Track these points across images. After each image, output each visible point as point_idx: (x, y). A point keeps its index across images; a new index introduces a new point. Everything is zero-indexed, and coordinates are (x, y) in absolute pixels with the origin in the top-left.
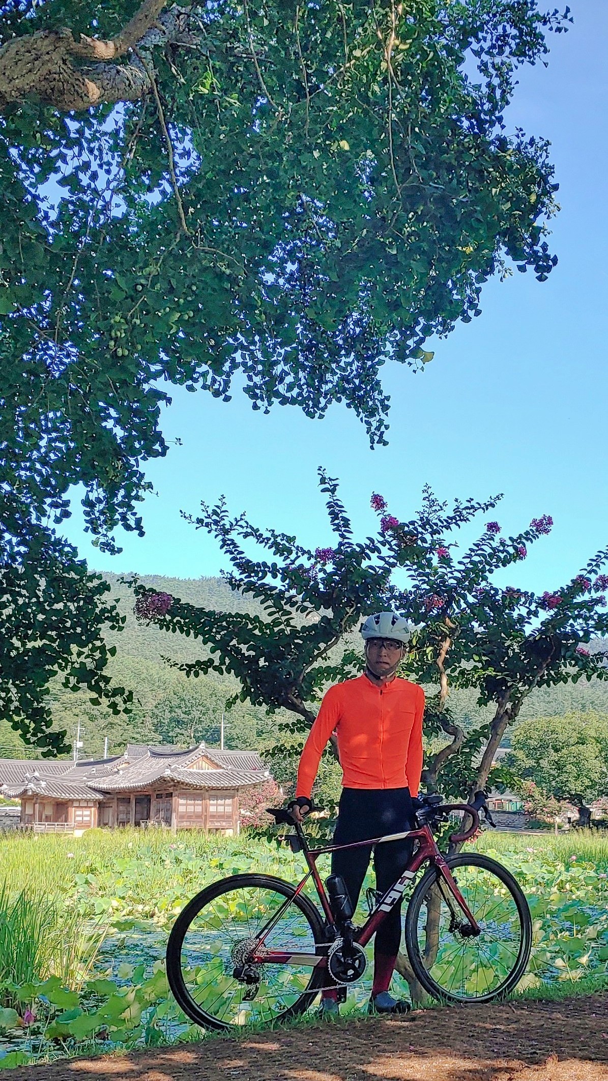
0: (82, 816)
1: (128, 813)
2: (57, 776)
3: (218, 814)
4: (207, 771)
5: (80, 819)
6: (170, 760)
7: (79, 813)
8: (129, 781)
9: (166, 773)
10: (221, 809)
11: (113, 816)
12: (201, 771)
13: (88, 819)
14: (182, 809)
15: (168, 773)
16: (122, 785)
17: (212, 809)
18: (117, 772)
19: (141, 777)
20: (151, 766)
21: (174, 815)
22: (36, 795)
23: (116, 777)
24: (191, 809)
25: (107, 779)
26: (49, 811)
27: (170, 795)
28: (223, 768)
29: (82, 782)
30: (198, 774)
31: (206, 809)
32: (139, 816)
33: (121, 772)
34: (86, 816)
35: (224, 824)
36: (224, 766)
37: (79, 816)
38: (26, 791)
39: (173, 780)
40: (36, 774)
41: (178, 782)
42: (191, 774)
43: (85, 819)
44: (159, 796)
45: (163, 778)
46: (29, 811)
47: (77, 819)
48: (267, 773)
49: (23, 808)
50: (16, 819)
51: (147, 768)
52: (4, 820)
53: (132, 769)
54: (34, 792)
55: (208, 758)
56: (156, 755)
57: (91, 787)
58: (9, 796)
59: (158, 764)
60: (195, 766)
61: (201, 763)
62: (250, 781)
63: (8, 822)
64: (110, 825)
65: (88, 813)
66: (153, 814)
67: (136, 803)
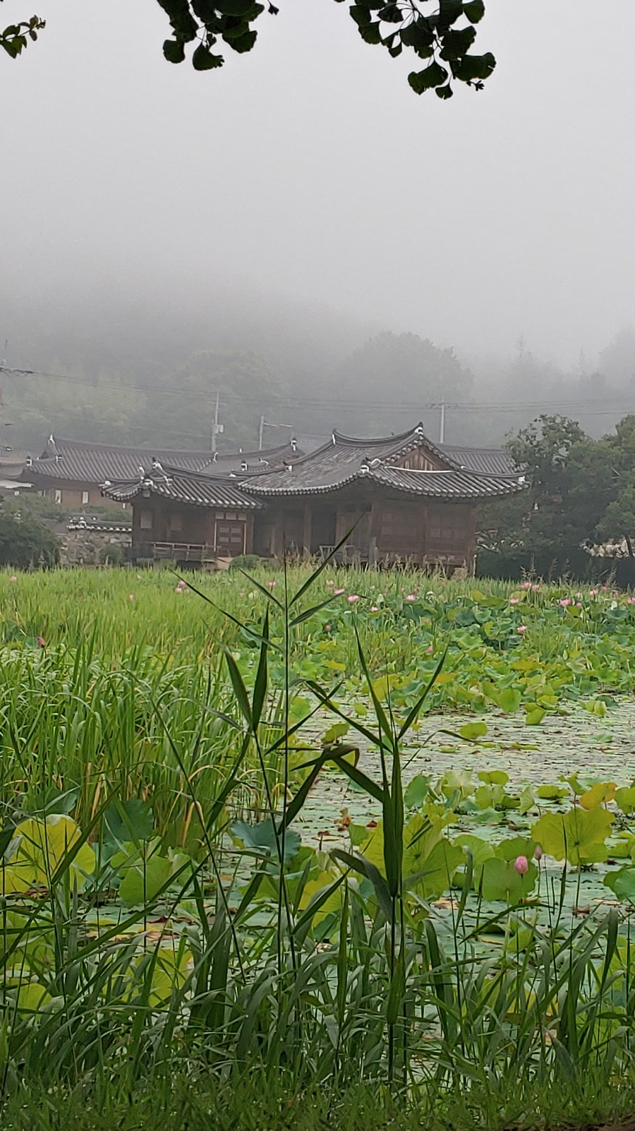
0: (229, 535)
1: (299, 533)
3: (443, 542)
4: (426, 471)
5: (227, 540)
6: (368, 453)
7: (222, 530)
8: (303, 483)
9: (363, 471)
10: (447, 534)
11: (277, 536)
12: (417, 471)
13: (238, 540)
14: (386, 531)
15: (365, 471)
16: (292, 489)
17: (433, 533)
18: (284, 468)
19: (320, 477)
20: (337, 459)
22: (157, 498)
23: (284, 476)
24: (400, 532)
25: (269, 479)
26: (176, 526)
27: (368, 507)
28: (452, 468)
29: (228, 481)
30: (412, 475)
31: (423, 532)
32: (317, 540)
33: (290, 468)
34: (236, 535)
35: (452, 558)
36: (454, 465)
37: (224, 535)
38: (142, 490)
41: (382, 487)
42: (401, 474)
43: (234, 540)
44: (351, 509)
45: (358, 479)
46: (146, 524)
47: (222, 539)
48: (522, 479)
49: (136, 520)
50: (124, 536)
51: (331, 463)
52: (107, 537)
53: (307, 464)
54: (154, 494)
55: (428, 449)
56: (345, 443)
57: (242, 490)
58: (115, 498)
59: (348, 457)
60: (407, 463)
61: (416, 457)
62: (494, 490)
63: (113, 541)
64: (272, 553)
65: (238, 531)
66: (339, 537)
67: (313, 518)
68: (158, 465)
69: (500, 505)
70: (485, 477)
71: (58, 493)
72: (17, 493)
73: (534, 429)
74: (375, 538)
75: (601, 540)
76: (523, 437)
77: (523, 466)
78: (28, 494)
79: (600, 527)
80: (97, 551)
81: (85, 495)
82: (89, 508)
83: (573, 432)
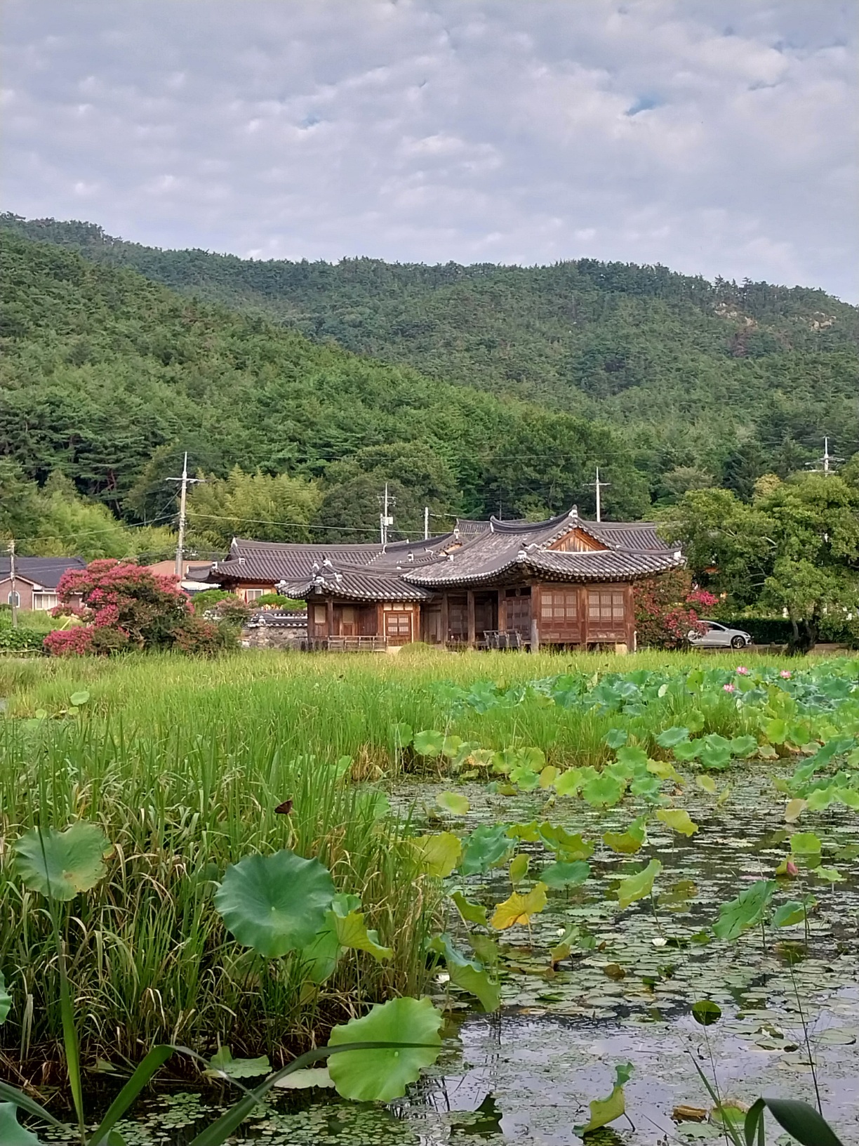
0: (398, 625)
1: (465, 619)
2: (358, 565)
3: (603, 620)
4: (582, 553)
5: (395, 629)
6: (525, 538)
7: (391, 620)
8: (464, 571)
9: (521, 557)
10: (606, 613)
11: (443, 623)
12: (574, 553)
13: (406, 629)
14: (546, 613)
15: (522, 556)
16: (453, 578)
17: (593, 613)
18: (446, 559)
19: (481, 564)
20: (496, 547)
21: (535, 621)
22: (328, 594)
23: (445, 566)
24: (560, 613)
25: (432, 569)
26: (348, 618)
27: (527, 592)
28: (608, 548)
29: (394, 573)
30: (569, 557)
31: (582, 611)
32: (481, 625)
33: (452, 557)
34: (403, 625)
35: (612, 635)
36: (609, 545)
37: (392, 625)
38: (313, 588)
39: (531, 568)
40: (327, 562)
41: (539, 571)
42: (558, 557)
43: (401, 629)
44: (511, 593)
45: (517, 565)
46: (320, 619)
47: (390, 629)
48: (678, 555)
49: (311, 615)
50: (301, 631)
51: (491, 550)
52: (285, 633)
53: (467, 553)
54: (326, 590)
55: (582, 530)
56: (502, 530)
57: (408, 582)
58: (290, 596)
59: (505, 543)
60: (563, 546)
61: (572, 539)
62: (651, 567)
63: (291, 636)
64: (439, 639)
65: (406, 621)
66: (502, 623)
67: (476, 604)
70: (641, 554)
71: (243, 591)
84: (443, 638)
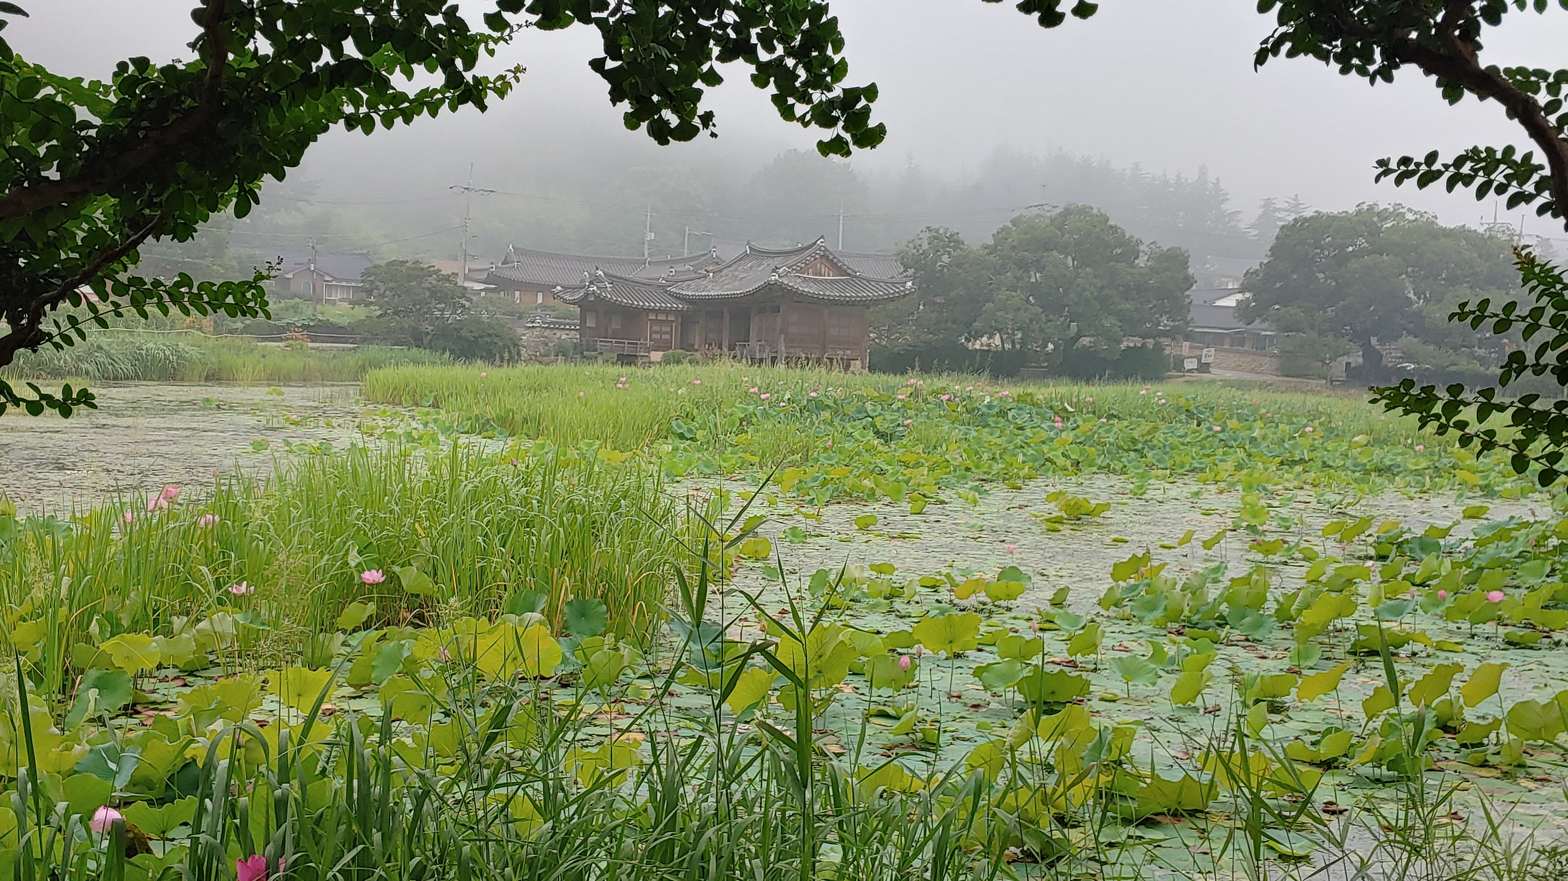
0: (660, 333)
1: (720, 330)
2: (627, 277)
3: (841, 338)
4: (826, 278)
5: (657, 336)
6: (777, 261)
7: (654, 328)
8: (722, 288)
10: (844, 332)
11: (700, 335)
12: (819, 278)
13: (668, 337)
14: (792, 329)
15: (774, 278)
16: (712, 293)
17: (833, 332)
18: (706, 276)
19: (737, 283)
20: (751, 268)
22: (600, 301)
23: (705, 282)
24: (805, 330)
25: (693, 284)
26: (616, 325)
27: (776, 310)
28: (849, 275)
29: (659, 287)
30: (815, 281)
31: (824, 329)
32: (734, 337)
33: (711, 276)
34: (666, 333)
35: (848, 352)
36: (850, 272)
37: (657, 332)
38: (587, 294)
39: (781, 288)
41: (788, 292)
42: (805, 281)
43: (664, 337)
44: (762, 311)
45: (769, 286)
46: (590, 323)
47: (654, 336)
48: (909, 284)
49: (583, 319)
50: (573, 332)
51: (745, 271)
52: (558, 333)
53: (725, 271)
54: (597, 297)
55: (827, 258)
56: (757, 254)
57: (671, 294)
58: (565, 301)
59: (759, 266)
60: (810, 271)
61: (818, 266)
62: (885, 294)
63: (564, 337)
64: (696, 347)
65: (669, 329)
66: (753, 335)
67: (731, 319)
68: (600, 272)
69: (891, 306)
70: (877, 282)
71: (517, 294)
72: (483, 294)
73: (920, 239)
74: (783, 336)
75: (977, 336)
76: (911, 245)
77: (911, 272)
78: (490, 295)
79: (977, 325)
80: (551, 345)
81: (540, 295)
82: (544, 307)
83: (954, 241)
84: (700, 346)
